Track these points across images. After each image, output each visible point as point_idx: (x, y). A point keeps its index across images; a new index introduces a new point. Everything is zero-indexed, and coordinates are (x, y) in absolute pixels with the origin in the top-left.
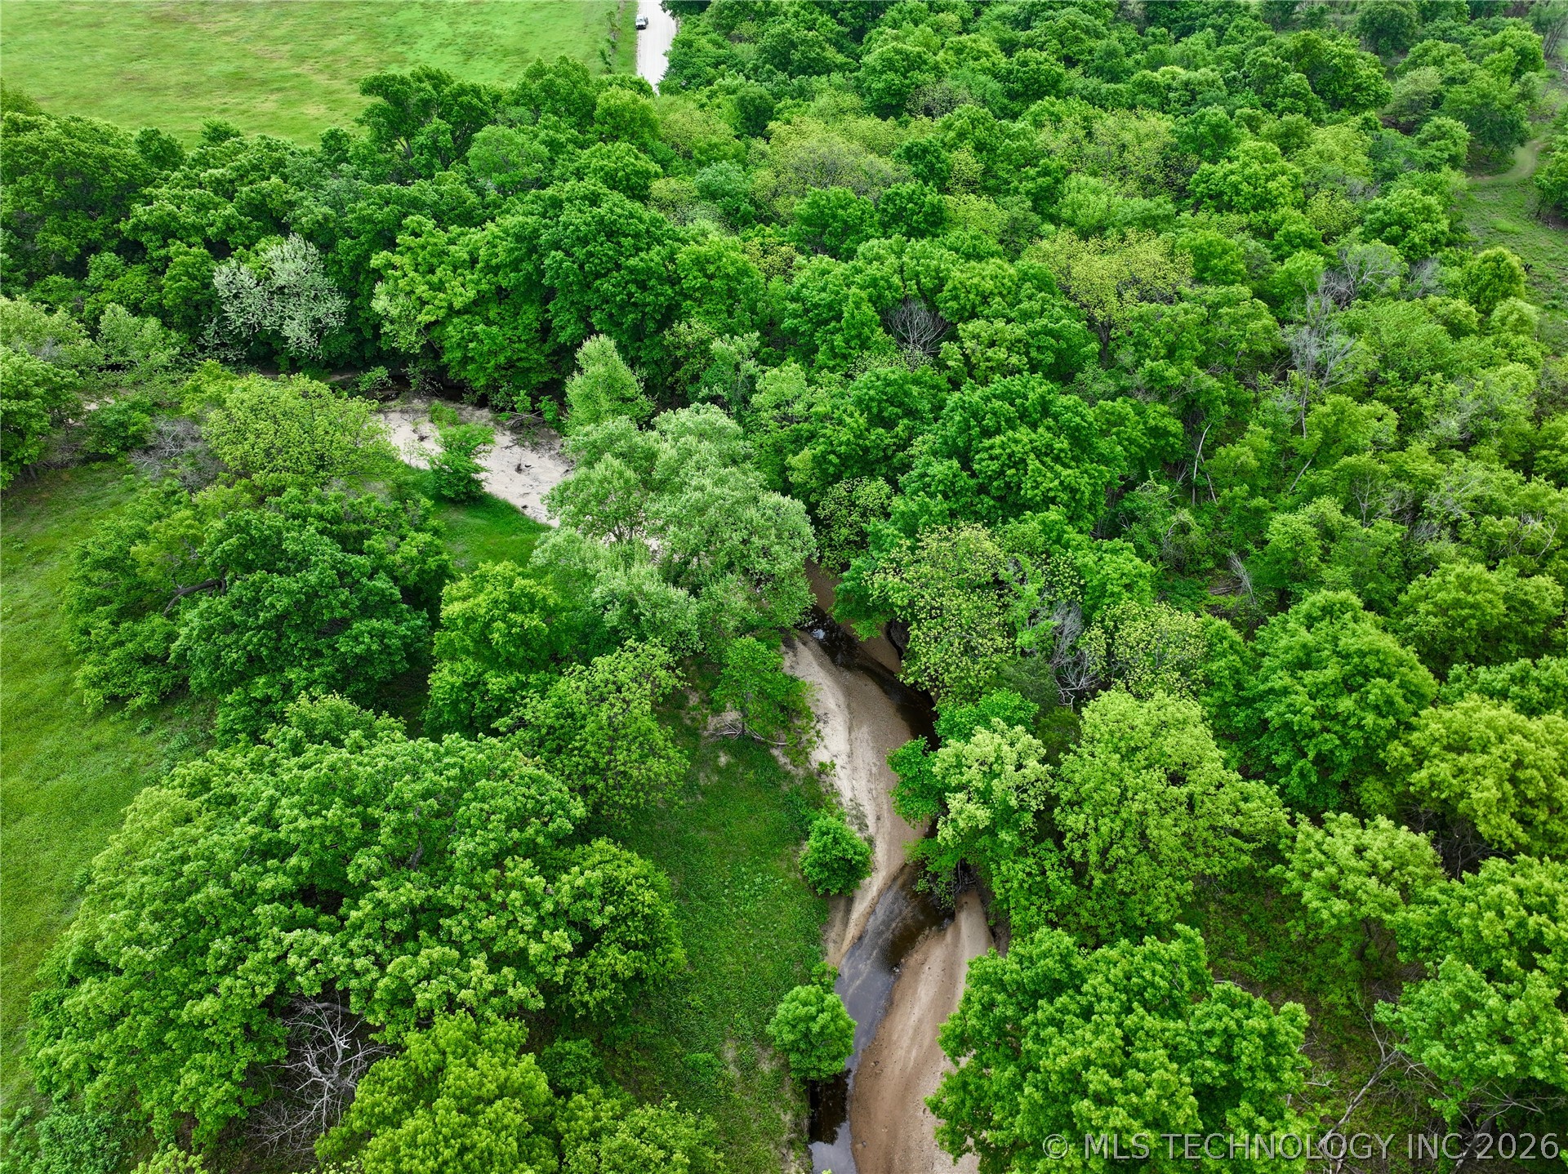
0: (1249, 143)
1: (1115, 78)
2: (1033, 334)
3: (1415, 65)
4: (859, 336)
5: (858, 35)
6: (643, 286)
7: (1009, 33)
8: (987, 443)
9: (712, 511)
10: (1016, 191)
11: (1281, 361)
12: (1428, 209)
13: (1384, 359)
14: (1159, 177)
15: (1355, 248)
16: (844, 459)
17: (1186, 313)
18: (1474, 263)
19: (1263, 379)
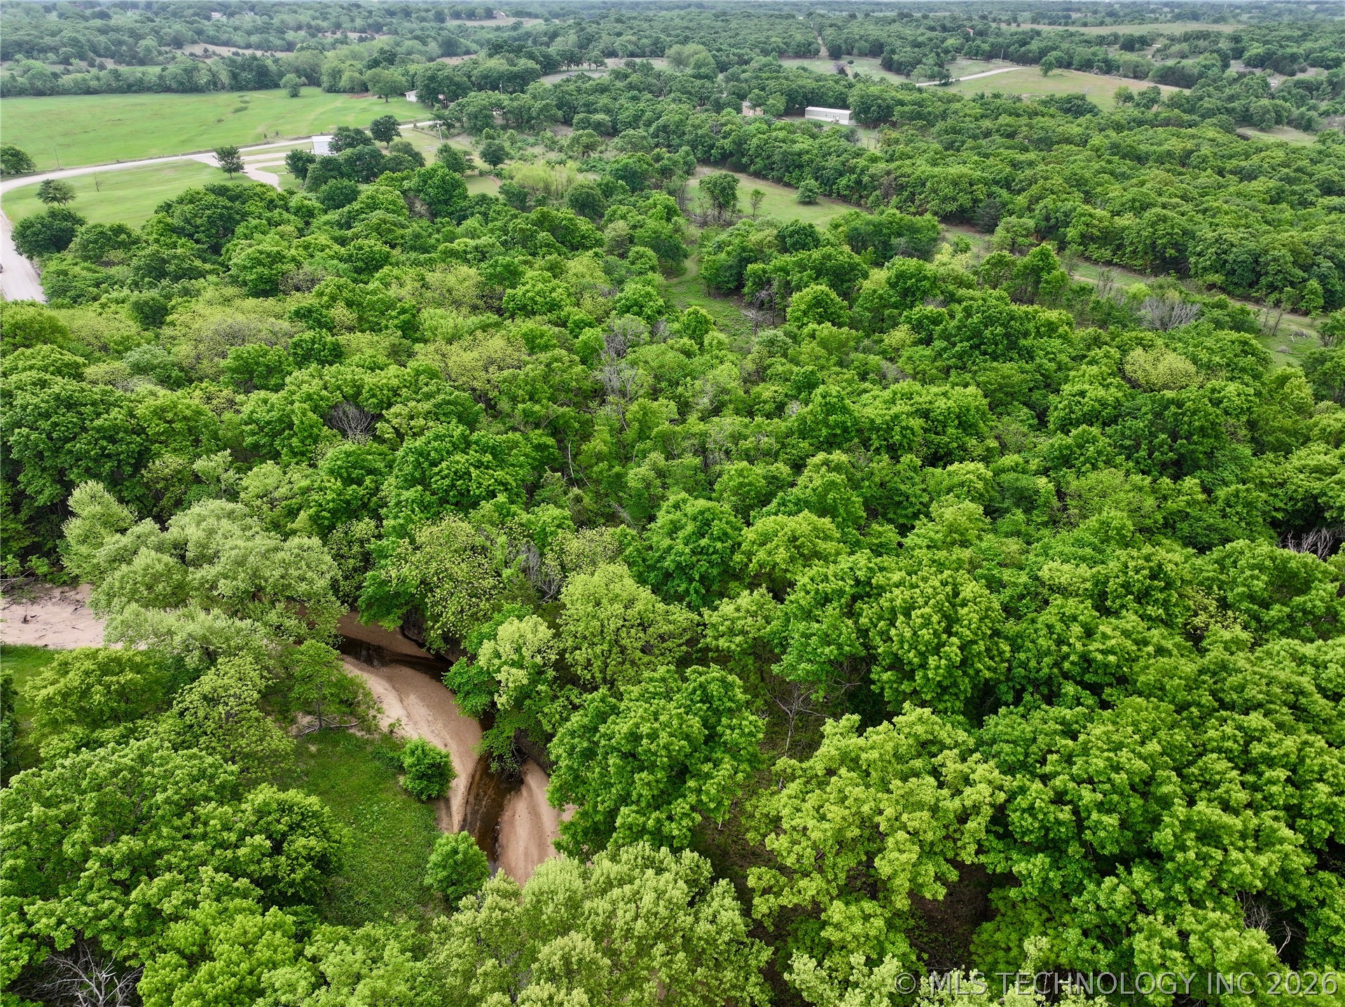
0: (530, 273)
1: (426, 251)
2: (437, 406)
3: (610, 221)
4: (310, 436)
5: (216, 249)
6: (112, 440)
7: (338, 233)
8: (436, 470)
9: (251, 559)
10: (387, 327)
11: (599, 393)
12: (648, 294)
13: (656, 377)
14: (479, 302)
15: (617, 323)
16: (333, 512)
17: (533, 369)
18: (684, 318)
19: (593, 404)
